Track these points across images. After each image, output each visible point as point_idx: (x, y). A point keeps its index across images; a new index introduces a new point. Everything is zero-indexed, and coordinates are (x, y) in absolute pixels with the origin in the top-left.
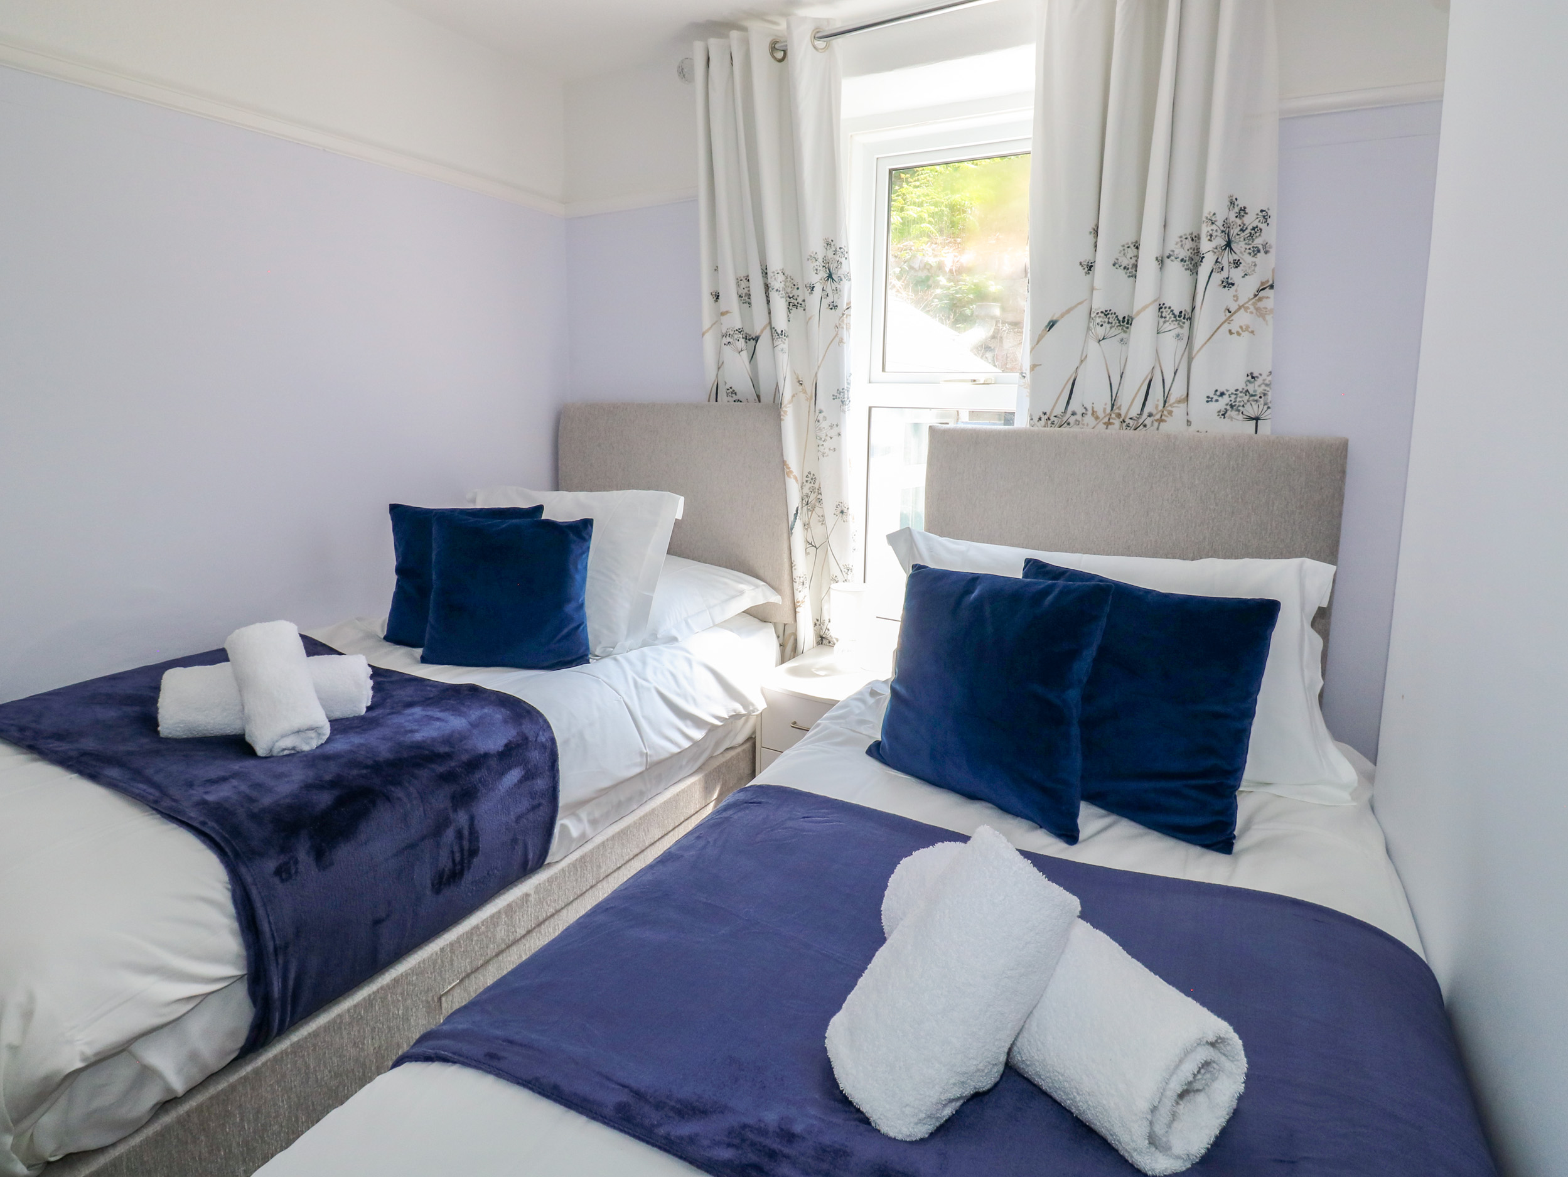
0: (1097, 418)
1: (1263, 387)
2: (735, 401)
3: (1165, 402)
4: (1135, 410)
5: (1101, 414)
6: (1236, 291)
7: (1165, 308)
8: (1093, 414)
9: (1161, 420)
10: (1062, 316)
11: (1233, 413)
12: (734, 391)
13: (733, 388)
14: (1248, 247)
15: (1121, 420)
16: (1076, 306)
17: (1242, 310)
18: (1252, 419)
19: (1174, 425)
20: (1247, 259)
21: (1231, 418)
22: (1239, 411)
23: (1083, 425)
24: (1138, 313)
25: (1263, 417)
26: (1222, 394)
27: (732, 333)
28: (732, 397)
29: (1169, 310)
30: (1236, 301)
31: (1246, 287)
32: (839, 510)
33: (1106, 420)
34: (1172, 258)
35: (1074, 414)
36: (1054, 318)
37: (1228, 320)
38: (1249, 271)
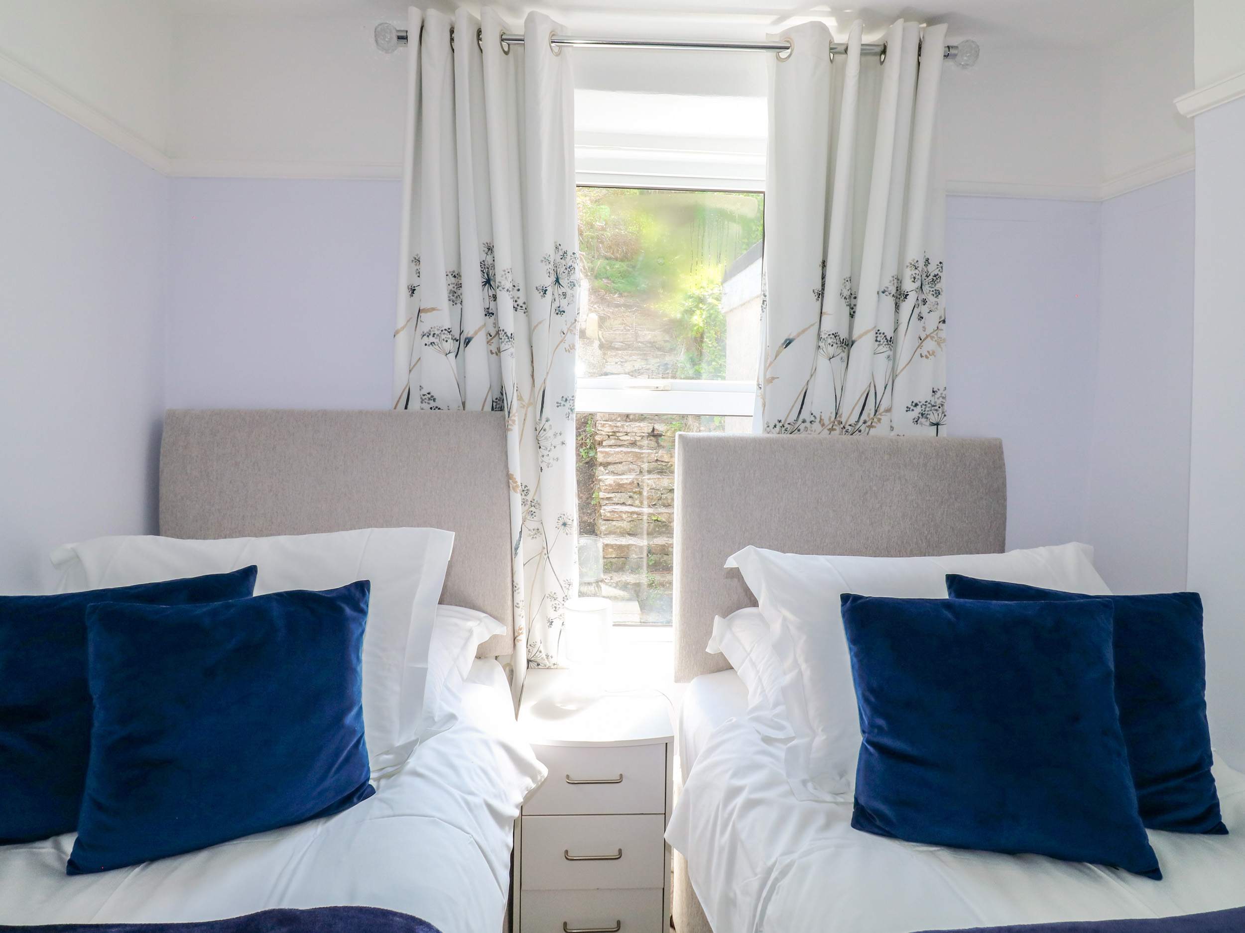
0: (823, 425)
1: (941, 399)
2: (431, 408)
3: (876, 411)
4: (852, 421)
5: (826, 422)
6: (924, 323)
7: (880, 333)
8: (820, 422)
9: (871, 427)
10: (798, 335)
11: (922, 420)
12: (432, 396)
13: (432, 394)
14: (932, 290)
15: (842, 426)
16: (809, 328)
17: (929, 338)
18: (933, 424)
19: (881, 430)
20: (931, 299)
21: (922, 424)
22: (927, 418)
23: (812, 431)
24: (860, 337)
25: (941, 423)
26: (916, 405)
27: (437, 332)
28: (429, 403)
29: (883, 336)
30: (924, 331)
31: (931, 321)
32: (561, 522)
33: (830, 426)
34: (887, 293)
35: (804, 421)
36: (791, 337)
37: (920, 346)
38: (933, 308)
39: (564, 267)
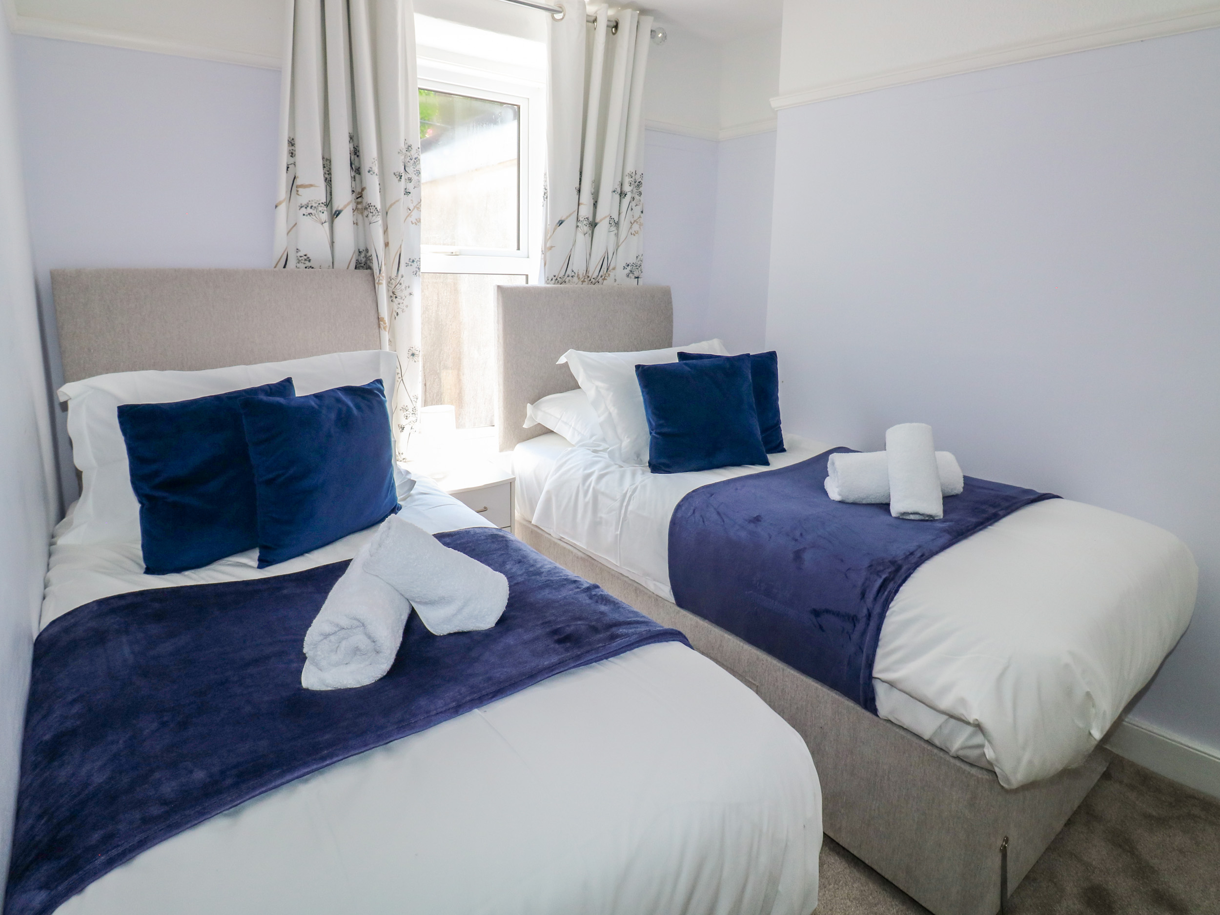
0: (579, 278)
1: (640, 262)
2: (306, 268)
3: (608, 269)
4: (595, 276)
5: (581, 276)
6: (633, 213)
7: (612, 218)
8: (578, 276)
9: (604, 279)
10: (567, 217)
11: (631, 275)
12: (308, 258)
13: (308, 256)
14: (637, 191)
15: (589, 279)
16: (573, 213)
17: (635, 223)
18: (636, 278)
19: (609, 281)
20: (637, 197)
21: (630, 278)
22: (633, 274)
23: (572, 282)
24: (601, 220)
25: (640, 277)
26: (628, 265)
27: (314, 205)
28: (304, 263)
29: (613, 220)
30: (633, 218)
31: (637, 210)
32: (410, 353)
33: (583, 280)
34: (616, 192)
35: (568, 276)
36: (563, 219)
37: (631, 228)
38: (638, 204)
39: (409, 158)
